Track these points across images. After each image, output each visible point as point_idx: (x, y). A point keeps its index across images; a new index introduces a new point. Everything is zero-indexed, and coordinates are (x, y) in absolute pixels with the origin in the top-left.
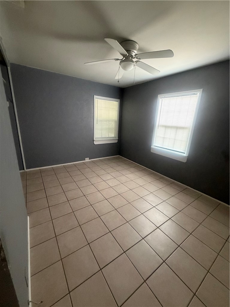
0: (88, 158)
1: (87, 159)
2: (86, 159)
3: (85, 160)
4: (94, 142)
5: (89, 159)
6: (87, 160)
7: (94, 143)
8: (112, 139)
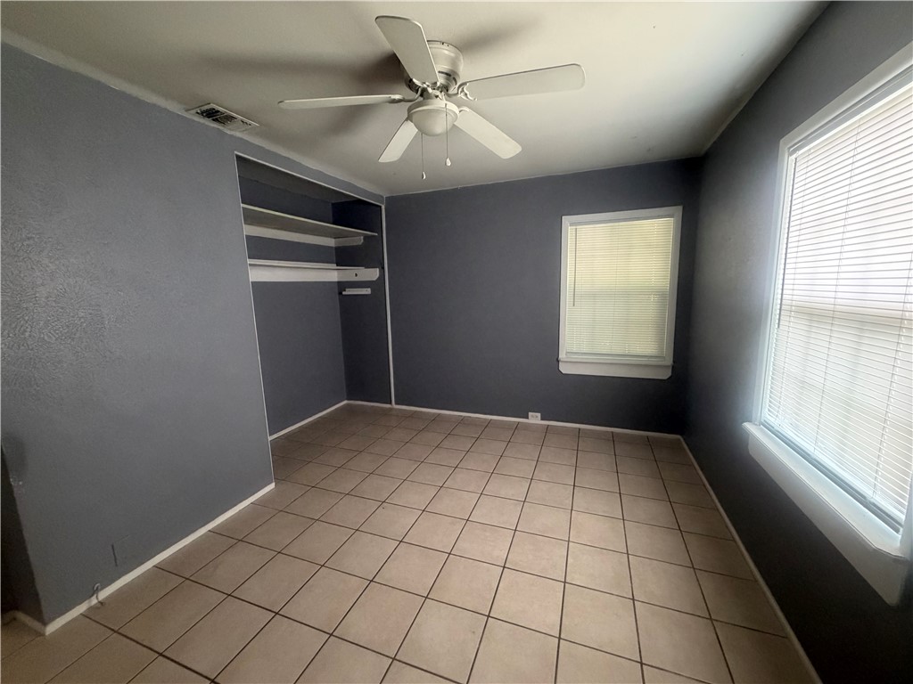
0: (539, 415)
1: (532, 416)
2: (530, 414)
3: (527, 418)
4: (560, 363)
5: (542, 419)
6: (535, 419)
7: (561, 369)
8: (644, 361)
